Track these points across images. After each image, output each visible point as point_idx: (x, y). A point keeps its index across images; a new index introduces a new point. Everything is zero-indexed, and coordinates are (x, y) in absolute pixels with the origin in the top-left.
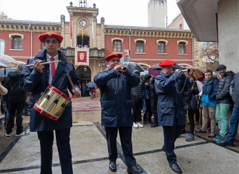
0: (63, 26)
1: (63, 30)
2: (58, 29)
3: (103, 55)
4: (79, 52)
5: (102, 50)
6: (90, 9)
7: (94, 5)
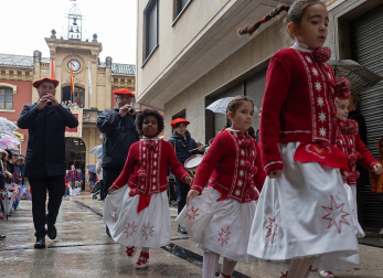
0: (37, 69)
2: (27, 74)
6: (87, 44)
7: (95, 36)
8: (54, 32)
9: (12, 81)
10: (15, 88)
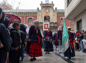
0: (38, 13)
1: (38, 14)
2: (36, 14)
3: (56, 25)
4: (45, 24)
5: (56, 23)
6: (50, 4)
7: (52, 2)
8: (42, 2)
9: (32, 16)
10: (33, 18)
